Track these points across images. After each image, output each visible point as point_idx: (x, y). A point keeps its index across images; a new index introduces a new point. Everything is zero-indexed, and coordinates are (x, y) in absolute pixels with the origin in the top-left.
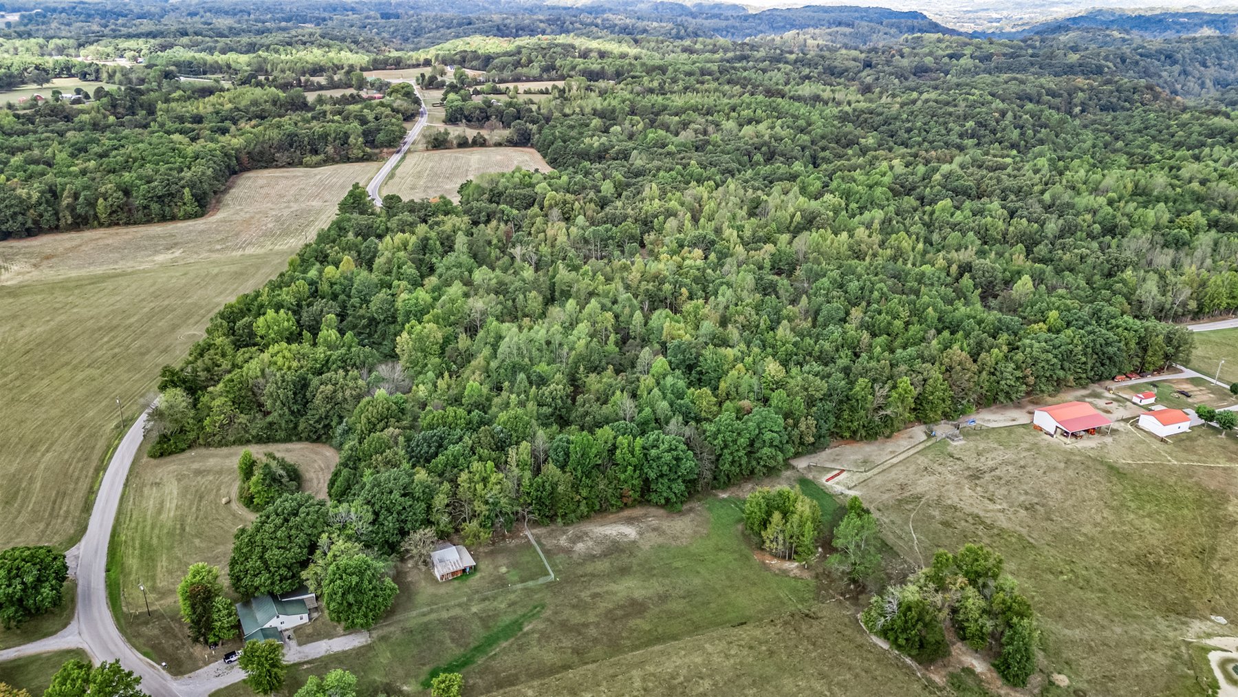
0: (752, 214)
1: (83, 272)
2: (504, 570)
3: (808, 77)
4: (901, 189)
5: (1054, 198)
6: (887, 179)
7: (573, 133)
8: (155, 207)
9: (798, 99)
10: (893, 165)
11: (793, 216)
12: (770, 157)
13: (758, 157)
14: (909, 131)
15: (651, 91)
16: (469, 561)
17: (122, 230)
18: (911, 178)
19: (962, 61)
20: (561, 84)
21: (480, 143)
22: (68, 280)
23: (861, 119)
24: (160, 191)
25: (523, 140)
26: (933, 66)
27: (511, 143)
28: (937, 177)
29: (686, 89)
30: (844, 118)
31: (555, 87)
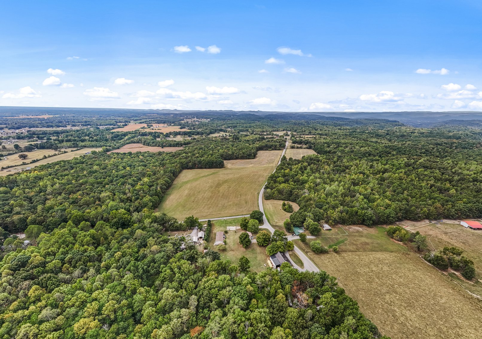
0: (371, 168)
1: (240, 167)
2: (337, 231)
3: (372, 137)
4: (407, 165)
5: (455, 171)
6: (403, 162)
7: (322, 147)
8: (248, 156)
9: (372, 142)
10: (404, 160)
11: (381, 169)
12: (370, 155)
13: (367, 155)
14: (405, 151)
15: (335, 139)
16: (330, 228)
17: (243, 160)
18: (410, 163)
19: (415, 134)
20: (314, 136)
21: (301, 148)
22: (238, 168)
23: (391, 147)
24: (249, 154)
25: (310, 148)
26: (406, 135)
27: (307, 148)
28: (418, 163)
29: (343, 138)
30: (386, 147)
31: (313, 137)
